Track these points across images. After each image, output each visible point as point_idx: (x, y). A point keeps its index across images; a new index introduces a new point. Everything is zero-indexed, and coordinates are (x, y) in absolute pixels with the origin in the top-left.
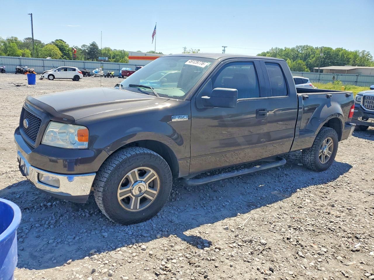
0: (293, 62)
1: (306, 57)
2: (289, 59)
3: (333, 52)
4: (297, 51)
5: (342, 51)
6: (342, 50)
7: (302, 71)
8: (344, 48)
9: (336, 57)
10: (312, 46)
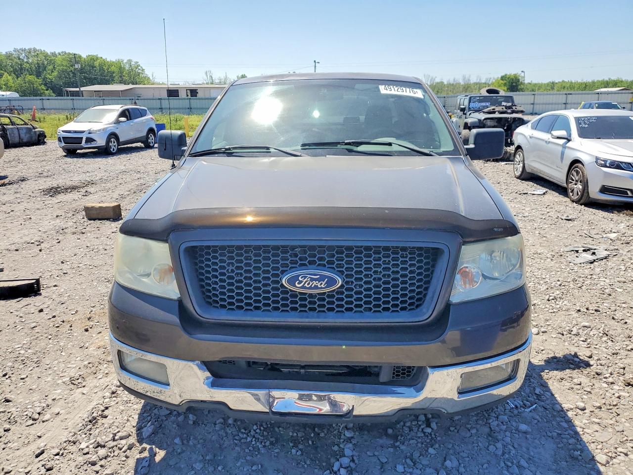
0: (17, 78)
1: (39, 70)
2: (6, 74)
3: (85, 62)
4: (19, 59)
5: (98, 61)
6: (97, 58)
7: (41, 96)
8: (99, 56)
9: (92, 71)
10: (44, 51)
